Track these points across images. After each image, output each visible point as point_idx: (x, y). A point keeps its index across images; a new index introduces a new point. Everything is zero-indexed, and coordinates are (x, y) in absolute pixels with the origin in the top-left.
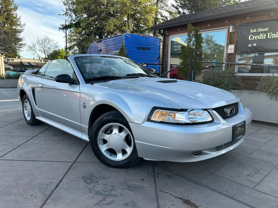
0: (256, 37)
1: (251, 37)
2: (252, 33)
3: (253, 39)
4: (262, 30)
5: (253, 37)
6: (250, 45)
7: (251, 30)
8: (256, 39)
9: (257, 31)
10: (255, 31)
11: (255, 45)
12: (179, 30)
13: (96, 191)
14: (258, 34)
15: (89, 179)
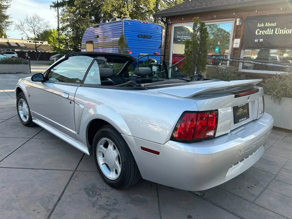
0: (263, 32)
1: (258, 32)
2: (259, 28)
3: (260, 34)
4: (270, 25)
5: (260, 32)
6: (256, 41)
7: (259, 24)
8: (263, 34)
9: (264, 25)
10: (263, 25)
11: (261, 40)
12: (183, 19)
13: (100, 206)
14: (265, 28)
15: (91, 191)
